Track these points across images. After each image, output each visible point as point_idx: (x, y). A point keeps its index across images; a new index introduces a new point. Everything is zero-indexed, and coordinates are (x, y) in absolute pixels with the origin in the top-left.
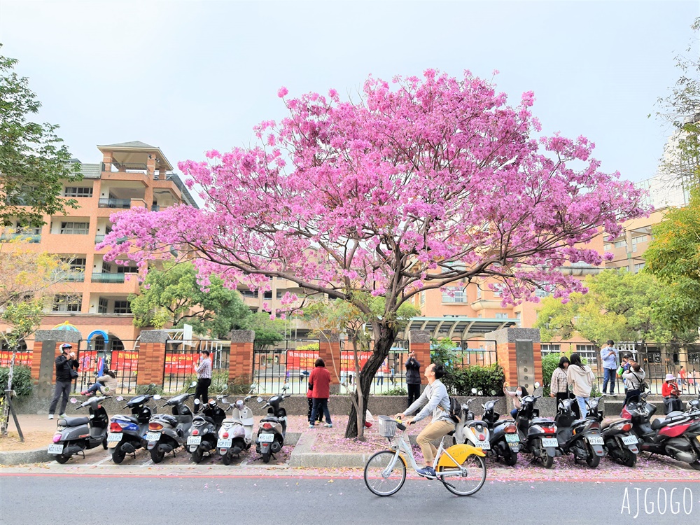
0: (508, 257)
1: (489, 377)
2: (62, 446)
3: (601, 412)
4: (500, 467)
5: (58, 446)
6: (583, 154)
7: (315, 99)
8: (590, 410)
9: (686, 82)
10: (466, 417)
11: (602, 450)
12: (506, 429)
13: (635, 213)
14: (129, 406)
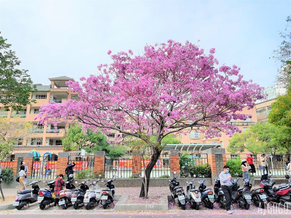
0: (206, 118)
1: (204, 169)
2: (19, 202)
3: (251, 184)
4: (206, 209)
5: (17, 202)
6: (235, 73)
7: (123, 54)
8: (246, 183)
9: (285, 43)
10: (192, 187)
11: (251, 201)
12: (208, 193)
13: (260, 97)
14: (48, 185)
